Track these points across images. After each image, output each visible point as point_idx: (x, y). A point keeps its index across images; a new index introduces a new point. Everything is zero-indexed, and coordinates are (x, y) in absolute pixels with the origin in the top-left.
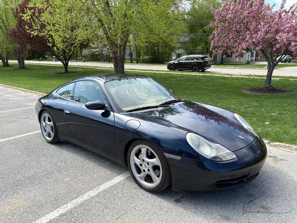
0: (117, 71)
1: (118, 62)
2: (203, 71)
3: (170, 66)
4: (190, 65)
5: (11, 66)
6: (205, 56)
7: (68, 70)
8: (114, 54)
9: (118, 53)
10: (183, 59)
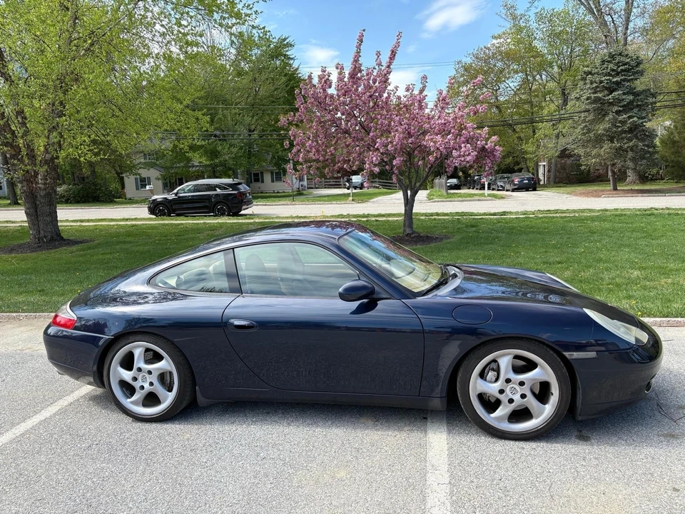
1: (41, 203)
2: (236, 214)
3: (155, 207)
4: (208, 201)
8: (25, 183)
9: (40, 181)
10: (186, 189)
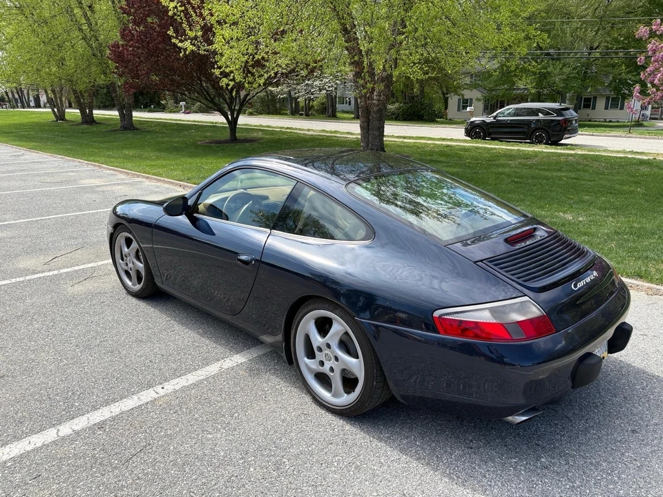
0: (366, 140)
1: (373, 118)
2: (555, 143)
3: (471, 130)
4: (526, 127)
5: (99, 123)
6: (564, 106)
7: (237, 135)
8: (363, 99)
9: (375, 97)
10: (506, 113)
